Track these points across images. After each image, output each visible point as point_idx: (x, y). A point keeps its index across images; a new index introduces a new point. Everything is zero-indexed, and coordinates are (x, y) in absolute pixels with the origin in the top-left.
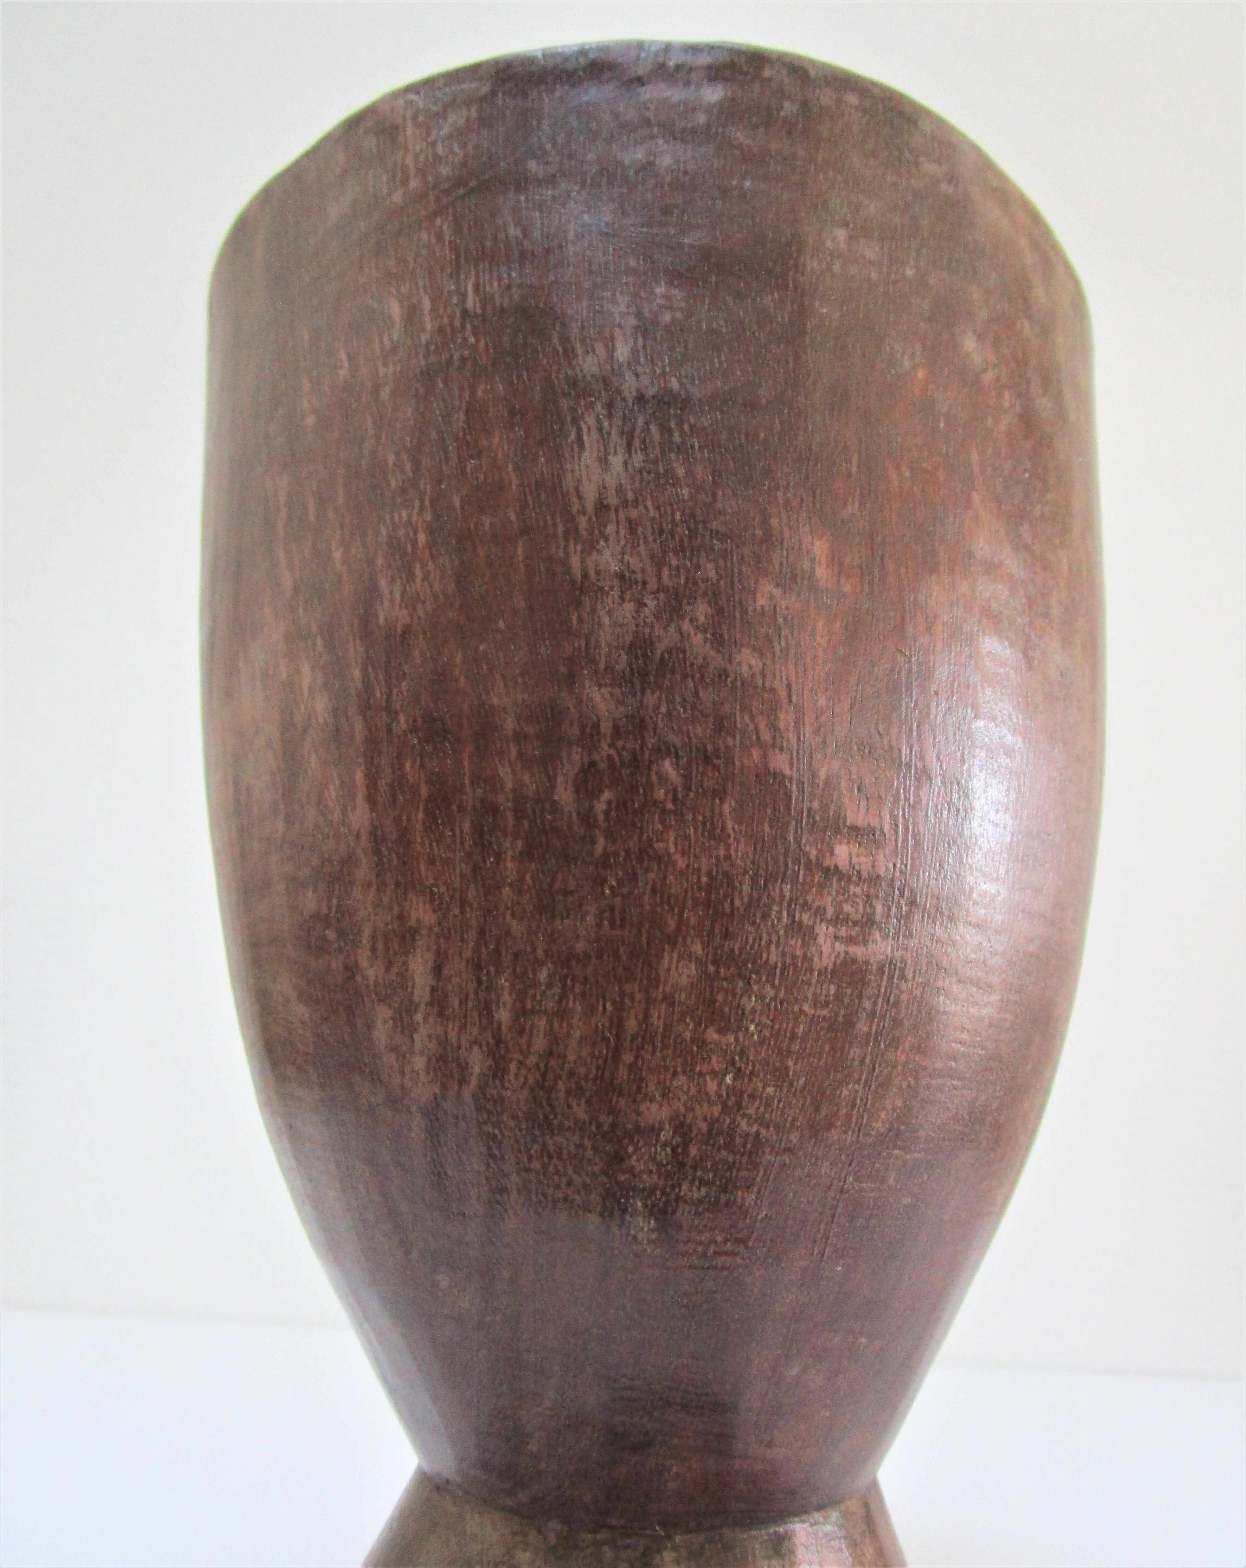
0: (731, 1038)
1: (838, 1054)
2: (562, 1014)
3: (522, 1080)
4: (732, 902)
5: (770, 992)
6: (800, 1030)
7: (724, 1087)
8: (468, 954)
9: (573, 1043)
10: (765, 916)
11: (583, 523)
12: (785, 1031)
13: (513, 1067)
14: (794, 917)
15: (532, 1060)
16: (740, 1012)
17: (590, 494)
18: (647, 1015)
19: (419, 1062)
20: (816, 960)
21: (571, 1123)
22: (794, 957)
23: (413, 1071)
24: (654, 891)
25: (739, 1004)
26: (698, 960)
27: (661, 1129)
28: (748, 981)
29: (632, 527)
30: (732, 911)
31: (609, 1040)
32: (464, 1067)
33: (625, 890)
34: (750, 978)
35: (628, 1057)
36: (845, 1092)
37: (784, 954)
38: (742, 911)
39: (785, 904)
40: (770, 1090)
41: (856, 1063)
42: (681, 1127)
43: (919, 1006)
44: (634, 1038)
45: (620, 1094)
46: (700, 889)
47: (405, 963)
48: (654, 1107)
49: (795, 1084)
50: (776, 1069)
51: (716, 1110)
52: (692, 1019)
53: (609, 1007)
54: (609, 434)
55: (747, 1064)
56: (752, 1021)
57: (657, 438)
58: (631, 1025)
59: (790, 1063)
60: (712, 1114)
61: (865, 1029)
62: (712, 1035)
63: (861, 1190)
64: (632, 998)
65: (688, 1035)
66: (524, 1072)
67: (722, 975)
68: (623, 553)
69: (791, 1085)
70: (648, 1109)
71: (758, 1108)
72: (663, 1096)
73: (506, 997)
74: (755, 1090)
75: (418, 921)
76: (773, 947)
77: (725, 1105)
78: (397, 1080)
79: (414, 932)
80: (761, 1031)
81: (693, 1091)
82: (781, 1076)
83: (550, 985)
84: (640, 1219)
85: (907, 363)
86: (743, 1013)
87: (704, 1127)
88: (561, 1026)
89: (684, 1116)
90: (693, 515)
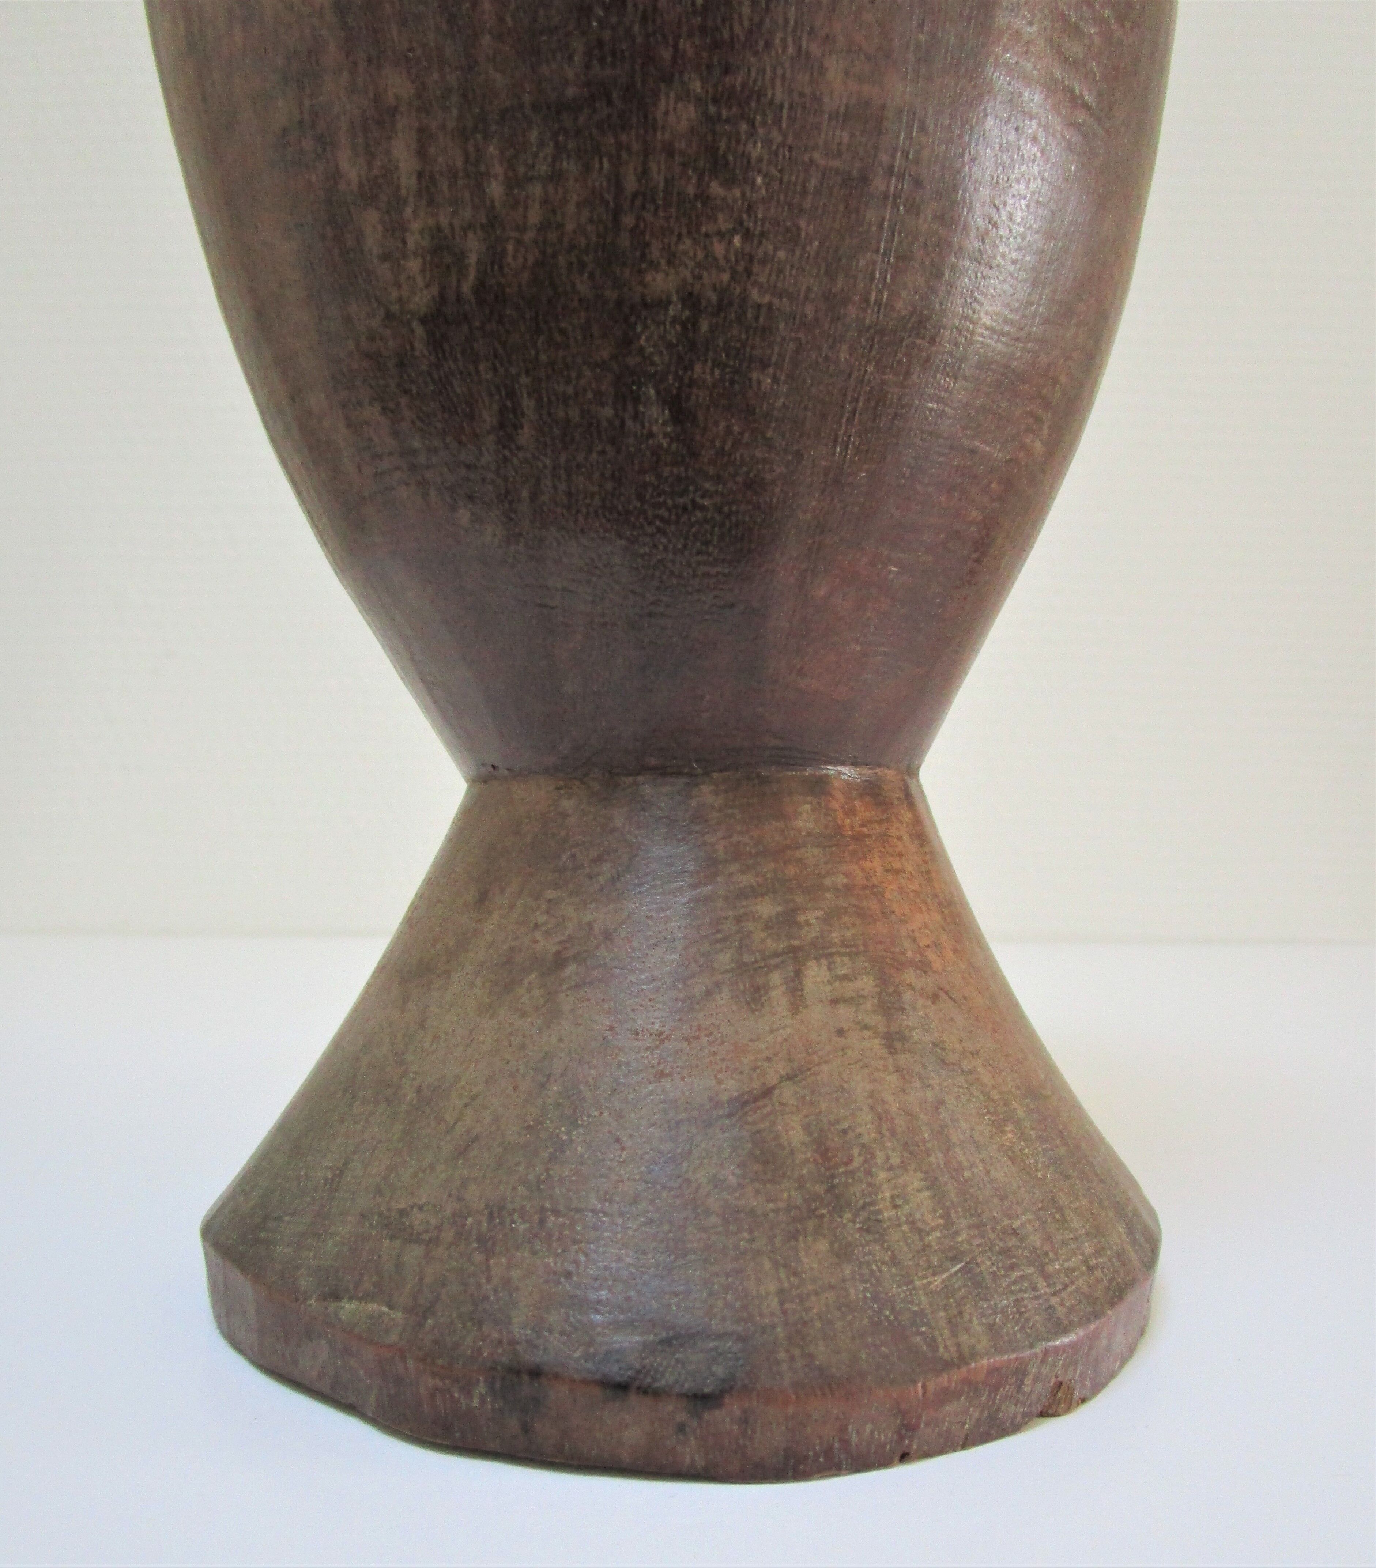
0: (737, 193)
1: (853, 216)
2: (556, 177)
3: (520, 260)
4: (731, 28)
5: (775, 134)
6: (813, 183)
7: (732, 251)
8: (451, 124)
9: (571, 208)
10: (768, 45)
12: (795, 184)
13: (510, 247)
14: (800, 47)
15: (529, 236)
16: (745, 161)
18: (645, 172)
19: (414, 265)
20: (826, 100)
21: (576, 304)
22: (802, 95)
23: (409, 278)
24: (644, 18)
25: (744, 152)
26: (698, 99)
27: (669, 302)
28: (752, 124)
30: (732, 38)
31: (608, 202)
32: (460, 257)
33: (614, 20)
34: (754, 119)
35: (628, 220)
36: (862, 263)
37: (791, 91)
38: (743, 38)
39: (790, 30)
40: (781, 254)
41: (874, 229)
42: (691, 300)
43: (943, 167)
44: (635, 196)
45: (624, 264)
46: (694, 13)
47: (388, 152)
48: (660, 277)
49: (808, 248)
50: (788, 230)
51: (726, 277)
52: (695, 170)
53: (606, 165)
55: (755, 222)
56: (759, 172)
58: (631, 184)
59: (803, 224)
60: (722, 282)
61: (882, 188)
62: (716, 189)
63: (883, 382)
64: (628, 149)
65: (691, 190)
66: (522, 250)
67: (724, 117)
69: (804, 248)
70: (654, 280)
71: (770, 275)
72: (669, 263)
73: (498, 169)
74: (765, 253)
75: (397, 97)
76: (778, 82)
77: (734, 273)
78: (394, 294)
79: (394, 111)
80: (769, 184)
81: (700, 255)
82: (793, 237)
83: (542, 144)
84: (654, 409)
86: (749, 162)
87: (714, 298)
88: (556, 192)
89: (692, 285)
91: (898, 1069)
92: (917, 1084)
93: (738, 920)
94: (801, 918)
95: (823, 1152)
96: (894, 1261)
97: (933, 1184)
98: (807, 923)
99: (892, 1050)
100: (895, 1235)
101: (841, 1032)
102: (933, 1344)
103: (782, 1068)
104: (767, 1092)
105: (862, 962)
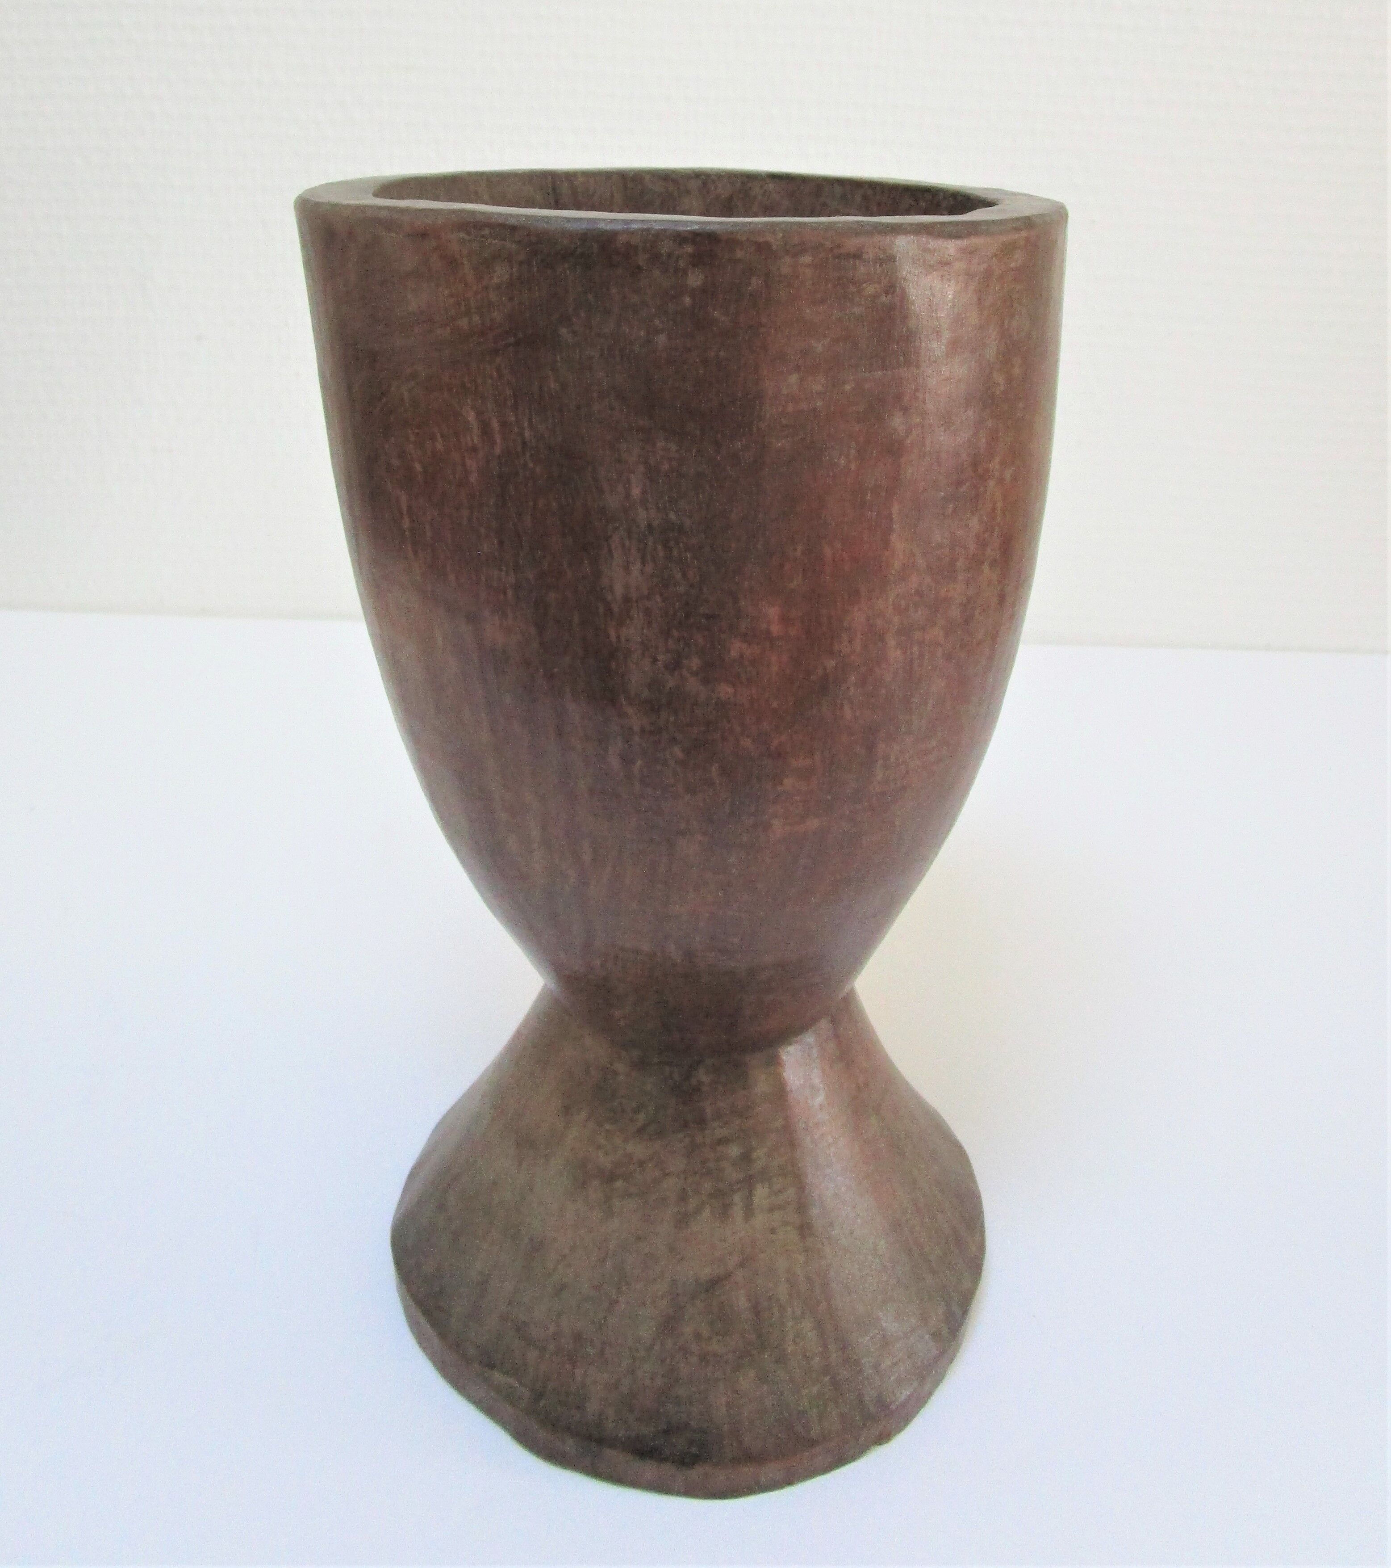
11: (616, 609)
17: (619, 590)
29: (648, 612)
54: (630, 550)
57: (661, 554)
68: (643, 628)
85: (843, 462)
90: (687, 604)
91: (805, 1250)
93: (717, 1160)
94: (754, 1155)
96: (792, 1379)
97: (819, 1325)
98: (758, 1158)
100: (793, 1363)
101: (772, 1231)
102: (807, 1429)
103: (735, 1259)
104: (727, 1275)
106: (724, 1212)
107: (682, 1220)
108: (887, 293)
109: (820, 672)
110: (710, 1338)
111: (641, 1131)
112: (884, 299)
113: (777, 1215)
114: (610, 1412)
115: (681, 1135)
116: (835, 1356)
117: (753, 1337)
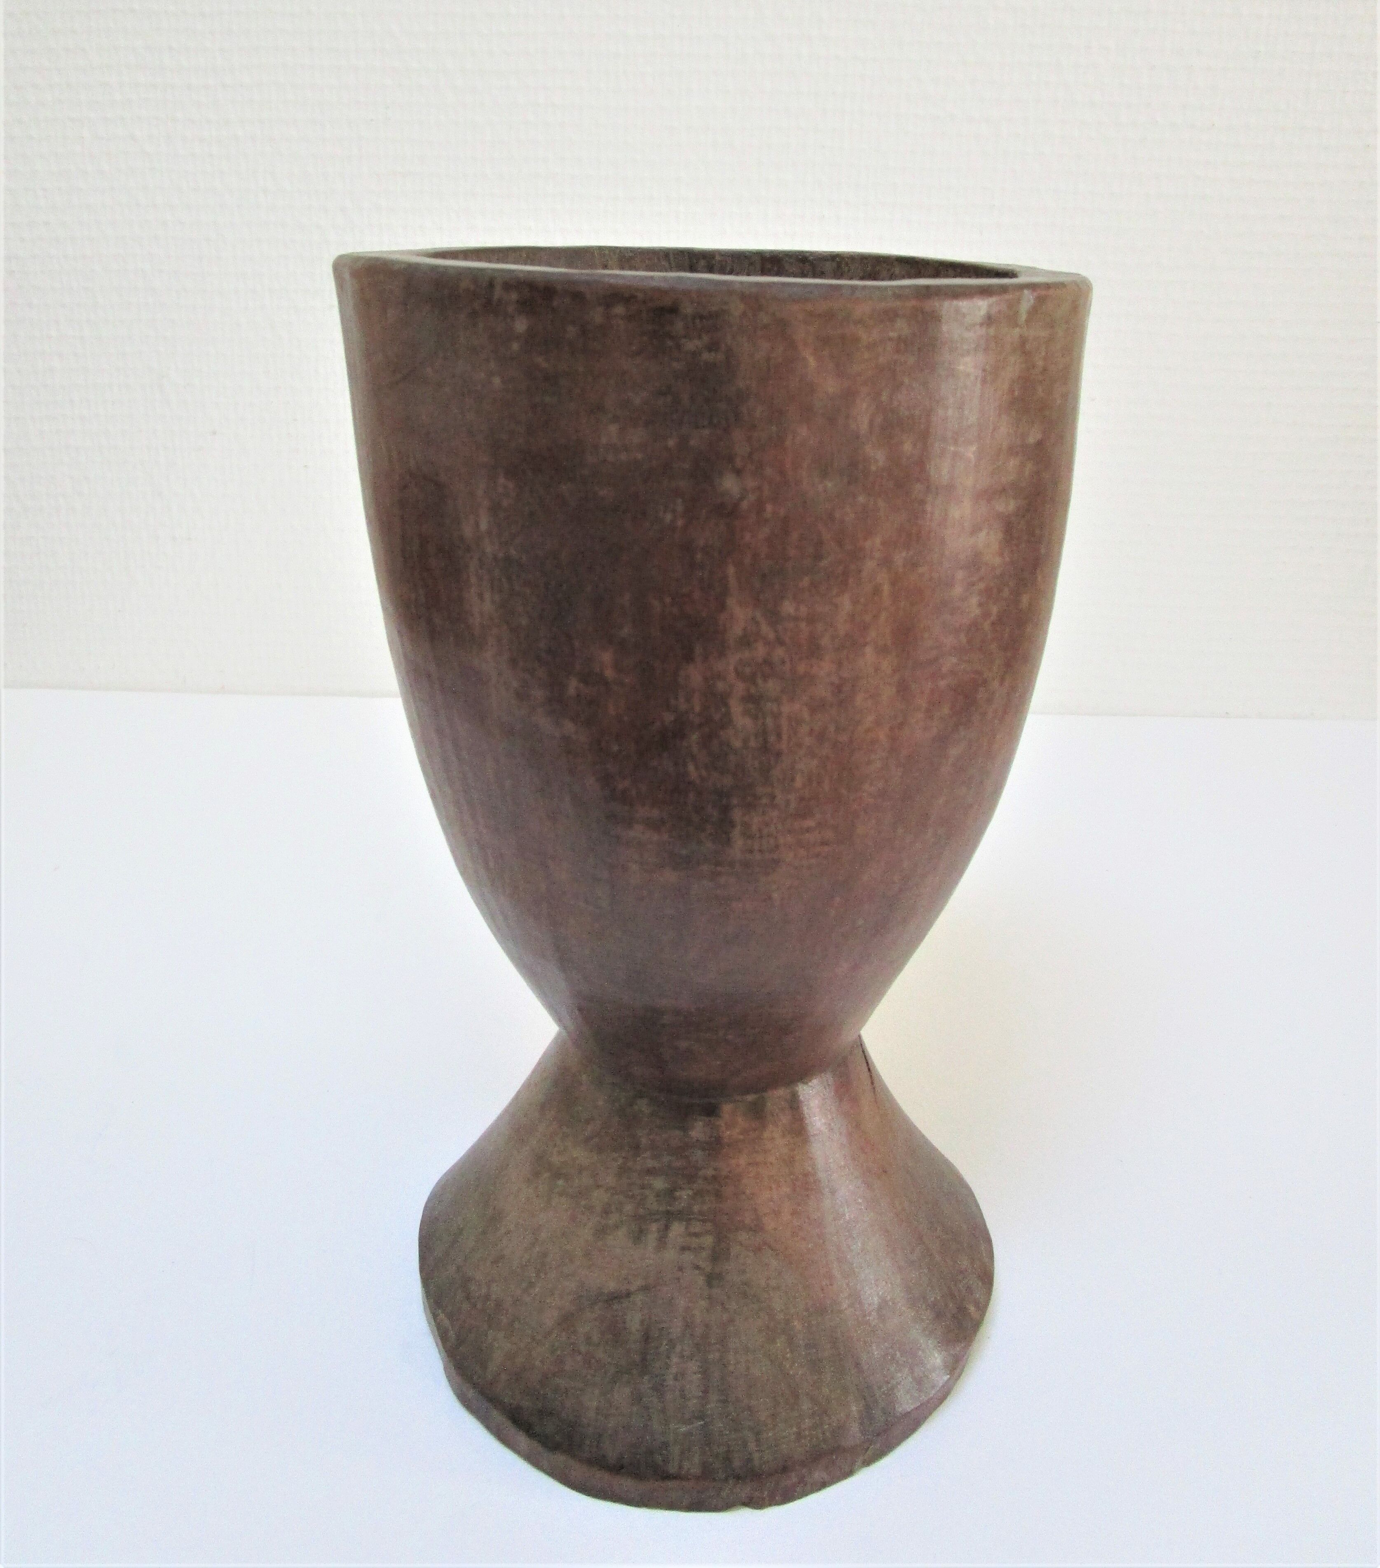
57: (506, 586)
85: (669, 517)
91: (710, 1298)
92: (719, 1308)
93: (643, 1187)
94: (677, 1194)
95: (647, 1338)
96: (663, 1411)
97: (705, 1372)
98: (680, 1198)
99: (710, 1284)
100: (669, 1396)
101: (681, 1269)
102: (666, 1461)
103: (639, 1282)
104: (628, 1295)
105: (709, 1226)
106: (638, 1236)
107: (601, 1232)
108: (710, 350)
109: (658, 724)
110: (598, 1345)
111: (587, 1140)
112: (706, 356)
113: (688, 1257)
114: (504, 1377)
115: (615, 1155)
116: (713, 1405)
117: (637, 1358)
